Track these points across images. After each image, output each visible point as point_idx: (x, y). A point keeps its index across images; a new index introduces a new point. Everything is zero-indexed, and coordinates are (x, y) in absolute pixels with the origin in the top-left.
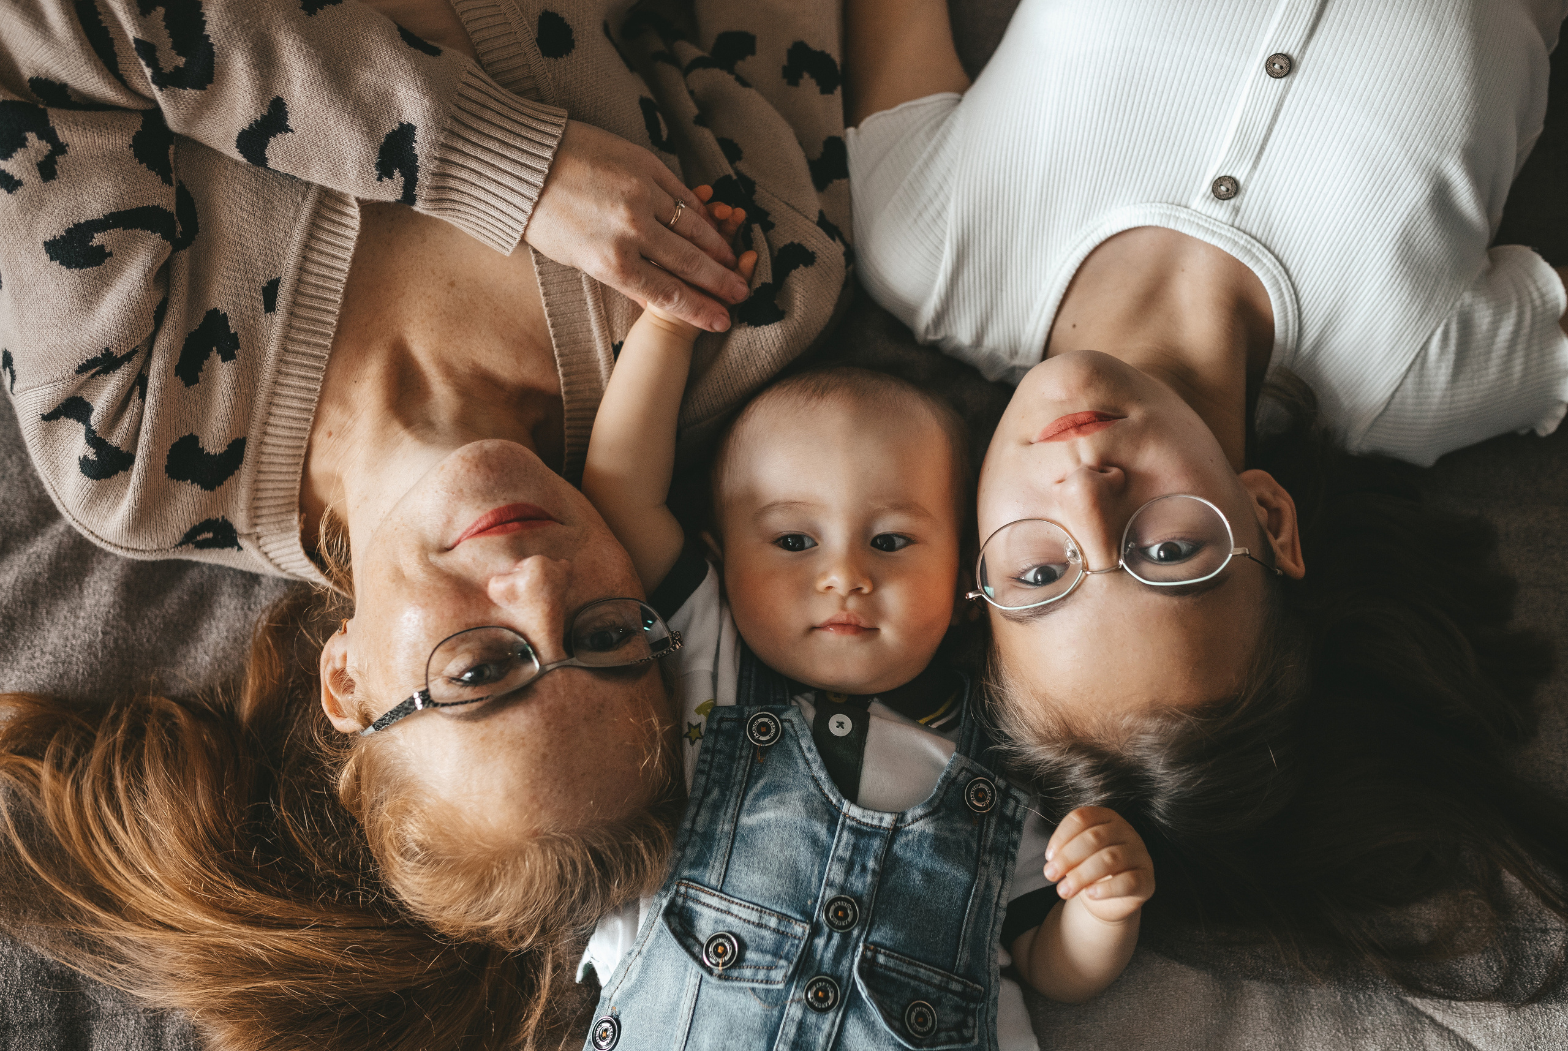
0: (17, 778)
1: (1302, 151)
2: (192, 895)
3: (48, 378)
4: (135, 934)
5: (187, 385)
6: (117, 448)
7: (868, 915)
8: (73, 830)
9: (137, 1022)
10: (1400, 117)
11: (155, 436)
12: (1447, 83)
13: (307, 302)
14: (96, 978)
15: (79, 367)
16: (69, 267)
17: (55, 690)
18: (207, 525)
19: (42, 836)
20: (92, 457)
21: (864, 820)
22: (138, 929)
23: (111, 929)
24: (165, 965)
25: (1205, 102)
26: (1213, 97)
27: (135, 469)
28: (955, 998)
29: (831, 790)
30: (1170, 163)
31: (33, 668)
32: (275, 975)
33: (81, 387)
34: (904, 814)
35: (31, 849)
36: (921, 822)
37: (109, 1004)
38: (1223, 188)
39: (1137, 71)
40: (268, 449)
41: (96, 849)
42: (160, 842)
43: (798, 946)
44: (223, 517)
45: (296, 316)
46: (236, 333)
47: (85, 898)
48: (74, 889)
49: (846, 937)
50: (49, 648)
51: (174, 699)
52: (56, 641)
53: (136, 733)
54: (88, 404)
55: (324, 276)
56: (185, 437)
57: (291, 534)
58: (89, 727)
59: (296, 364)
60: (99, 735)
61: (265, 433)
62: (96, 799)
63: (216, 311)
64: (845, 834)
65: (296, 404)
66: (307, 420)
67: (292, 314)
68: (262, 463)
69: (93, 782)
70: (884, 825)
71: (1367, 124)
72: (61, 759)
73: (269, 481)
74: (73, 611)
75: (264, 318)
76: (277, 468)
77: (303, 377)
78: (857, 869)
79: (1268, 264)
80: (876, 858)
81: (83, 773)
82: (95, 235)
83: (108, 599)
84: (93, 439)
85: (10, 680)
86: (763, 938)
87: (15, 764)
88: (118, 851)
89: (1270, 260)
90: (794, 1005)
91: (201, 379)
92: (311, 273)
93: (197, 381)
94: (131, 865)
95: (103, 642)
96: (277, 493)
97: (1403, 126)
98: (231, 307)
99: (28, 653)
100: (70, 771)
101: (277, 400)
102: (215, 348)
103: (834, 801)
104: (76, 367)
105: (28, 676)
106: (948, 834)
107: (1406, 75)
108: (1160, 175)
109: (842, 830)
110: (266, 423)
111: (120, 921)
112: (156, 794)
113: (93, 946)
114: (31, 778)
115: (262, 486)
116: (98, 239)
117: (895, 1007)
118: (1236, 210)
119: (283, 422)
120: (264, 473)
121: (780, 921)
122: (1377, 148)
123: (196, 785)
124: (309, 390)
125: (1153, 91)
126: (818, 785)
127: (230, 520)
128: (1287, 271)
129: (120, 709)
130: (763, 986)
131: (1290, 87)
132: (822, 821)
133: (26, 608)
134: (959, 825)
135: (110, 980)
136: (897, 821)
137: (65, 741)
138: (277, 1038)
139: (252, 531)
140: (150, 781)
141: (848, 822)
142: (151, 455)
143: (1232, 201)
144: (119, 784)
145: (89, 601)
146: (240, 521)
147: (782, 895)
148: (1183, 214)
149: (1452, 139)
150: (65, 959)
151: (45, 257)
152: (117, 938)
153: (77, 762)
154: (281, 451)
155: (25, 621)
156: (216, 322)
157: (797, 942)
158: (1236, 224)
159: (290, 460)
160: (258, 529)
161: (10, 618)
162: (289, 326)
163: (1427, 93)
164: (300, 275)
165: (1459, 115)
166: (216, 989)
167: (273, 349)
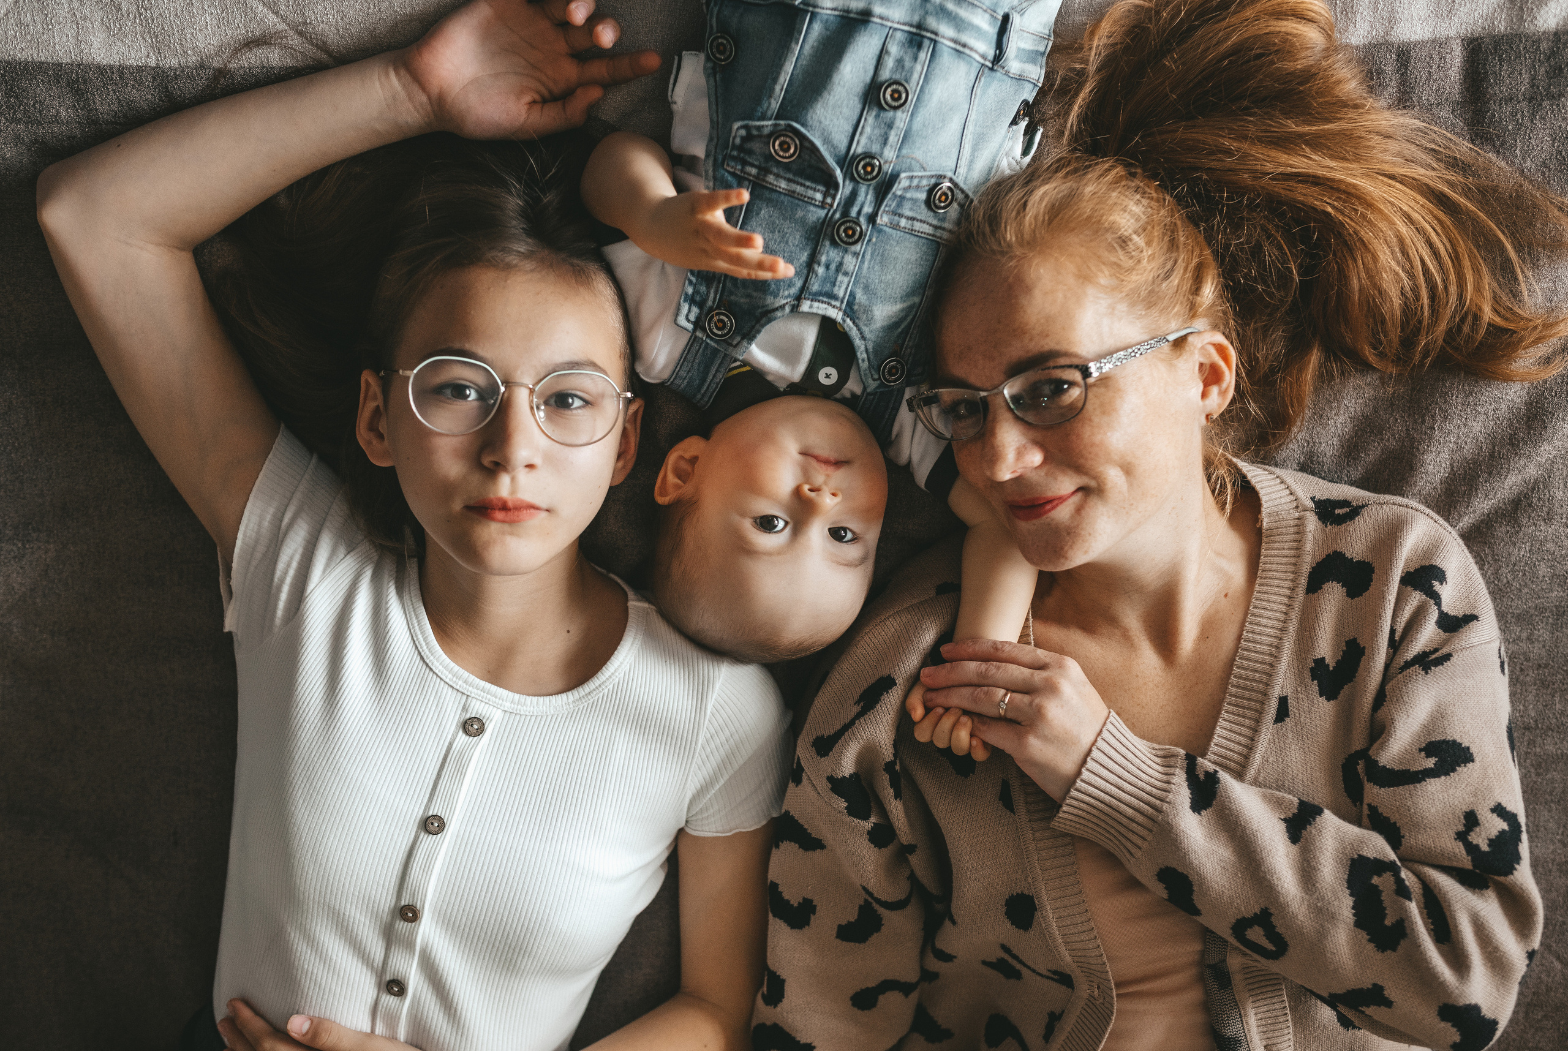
0: (1512, 309)
1: (413, 759)
2: (1370, 205)
3: (1473, 650)
4: (1418, 172)
5: (1355, 640)
6: (1415, 590)
7: (826, 229)
8: (1466, 263)
9: (1421, 98)
10: (340, 785)
11: (1382, 598)
12: (307, 813)
13: (1252, 704)
14: (1453, 138)
15: (1449, 660)
16: (1454, 741)
17: (1477, 382)
18: (1340, 520)
19: (1494, 259)
20: (1436, 583)
21: (825, 306)
22: (1417, 177)
23: (1439, 177)
24: (1393, 146)
25: (491, 797)
26: (484, 801)
27: (1400, 572)
28: (751, 161)
29: (851, 329)
30: (518, 747)
31: (1495, 401)
32: (1300, 135)
33: (1446, 642)
34: (792, 311)
35: (1503, 250)
36: (777, 305)
37: (1444, 114)
38: (476, 727)
39: (543, 822)
40: (1287, 584)
41: (1448, 246)
42: (1393, 252)
43: (886, 206)
44: (1326, 526)
45: (1261, 693)
46: (1313, 680)
47: (1459, 205)
48: (1468, 212)
49: (845, 213)
50: (1480, 418)
51: (1374, 369)
52: (1475, 424)
53: (1408, 341)
54: (1439, 627)
55: (1237, 724)
56: (1358, 596)
57: (1269, 510)
58: (1448, 349)
59: (1263, 653)
60: (1440, 342)
61: (1290, 597)
62: (1446, 288)
63: (1328, 699)
64: (841, 294)
65: (1264, 621)
66: (1255, 607)
67: (1265, 694)
68: (1293, 572)
69: (1448, 302)
70: (809, 302)
71: (365, 780)
72: (1473, 324)
73: (1287, 556)
74: (1460, 448)
75: (1289, 692)
76: (1280, 567)
77: (1260, 643)
78: (833, 267)
79: (438, 664)
80: (817, 275)
81: (1456, 310)
82: (1433, 766)
83: (1428, 457)
84: (1436, 598)
85: (1515, 392)
86: (911, 209)
87: (1512, 321)
88: (1430, 244)
89: (437, 668)
90: (890, 160)
91: (1344, 644)
92: (1248, 727)
93: (1347, 642)
94: (1420, 230)
95: (1435, 421)
96: (1280, 545)
97: (338, 779)
98: (1315, 702)
99: (1499, 414)
100: (1466, 313)
101: (1280, 625)
102: (1331, 669)
103: (848, 320)
104: (1452, 659)
105: (1500, 395)
106: (755, 294)
107: (338, 819)
108: (526, 738)
109: (844, 298)
110: (1289, 606)
111: (1431, 183)
112: (1394, 293)
113: (1454, 164)
114: (1498, 308)
115: (1293, 552)
116: (1430, 763)
117: (807, 157)
118: (465, 709)
119: (1275, 607)
120: (1291, 564)
121: (898, 224)
122: (357, 761)
123: (1359, 299)
124: (1253, 632)
125: (532, 806)
126: (861, 333)
127: (1320, 523)
128: (422, 658)
129: (1422, 364)
130: (915, 174)
131: (425, 809)
132: (860, 304)
133: (1500, 452)
134: (743, 300)
135: (1439, 134)
136: (798, 306)
137: (1469, 339)
138: (1301, 84)
139: (1302, 513)
140: (1397, 302)
141: (838, 304)
142: (1386, 582)
143: (468, 716)
144: (1425, 300)
145: (1445, 456)
146: (1312, 522)
147: (895, 244)
148: (508, 706)
149: (301, 768)
150: (1479, 154)
151: (1473, 750)
152: (1434, 169)
153: (1460, 320)
154: (1277, 582)
155: (1501, 442)
156: (1329, 691)
157: (887, 209)
158: (464, 697)
159: (1270, 574)
160: (1297, 515)
161: (1513, 445)
162: (1268, 684)
163: (321, 804)
164: (1257, 726)
165: (297, 787)
166: (1350, 126)
167: (1283, 665)
